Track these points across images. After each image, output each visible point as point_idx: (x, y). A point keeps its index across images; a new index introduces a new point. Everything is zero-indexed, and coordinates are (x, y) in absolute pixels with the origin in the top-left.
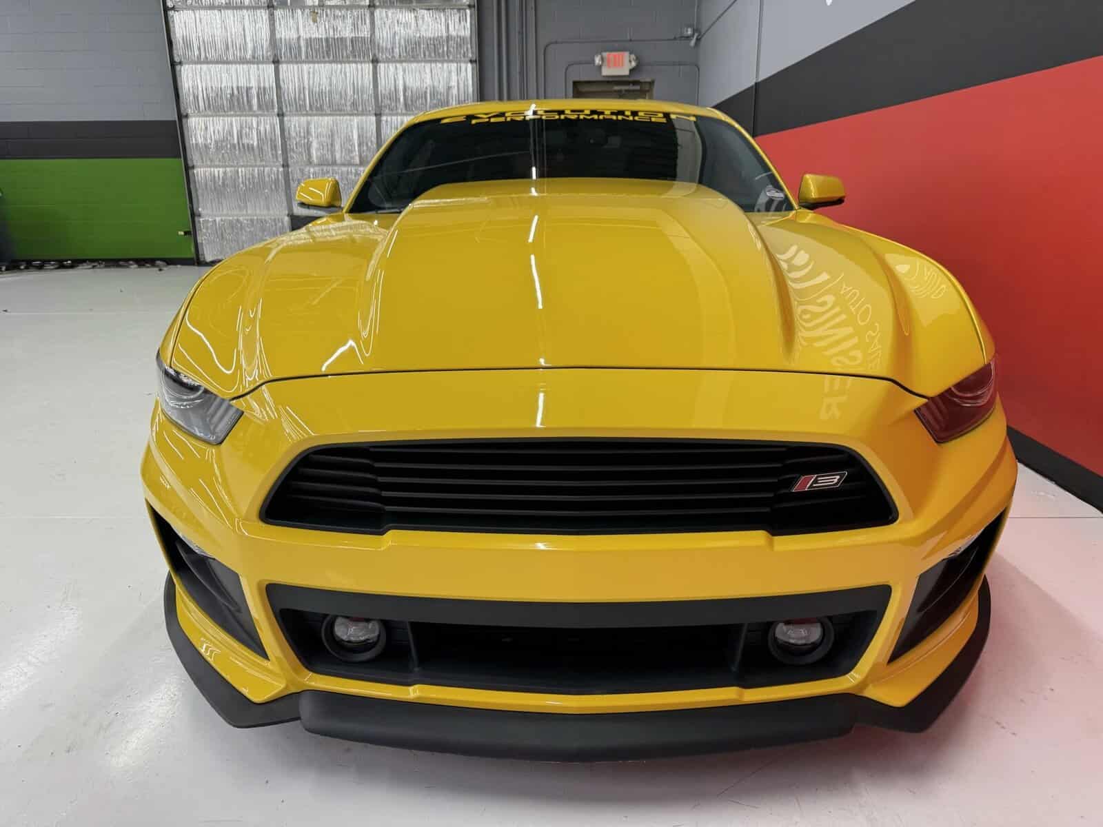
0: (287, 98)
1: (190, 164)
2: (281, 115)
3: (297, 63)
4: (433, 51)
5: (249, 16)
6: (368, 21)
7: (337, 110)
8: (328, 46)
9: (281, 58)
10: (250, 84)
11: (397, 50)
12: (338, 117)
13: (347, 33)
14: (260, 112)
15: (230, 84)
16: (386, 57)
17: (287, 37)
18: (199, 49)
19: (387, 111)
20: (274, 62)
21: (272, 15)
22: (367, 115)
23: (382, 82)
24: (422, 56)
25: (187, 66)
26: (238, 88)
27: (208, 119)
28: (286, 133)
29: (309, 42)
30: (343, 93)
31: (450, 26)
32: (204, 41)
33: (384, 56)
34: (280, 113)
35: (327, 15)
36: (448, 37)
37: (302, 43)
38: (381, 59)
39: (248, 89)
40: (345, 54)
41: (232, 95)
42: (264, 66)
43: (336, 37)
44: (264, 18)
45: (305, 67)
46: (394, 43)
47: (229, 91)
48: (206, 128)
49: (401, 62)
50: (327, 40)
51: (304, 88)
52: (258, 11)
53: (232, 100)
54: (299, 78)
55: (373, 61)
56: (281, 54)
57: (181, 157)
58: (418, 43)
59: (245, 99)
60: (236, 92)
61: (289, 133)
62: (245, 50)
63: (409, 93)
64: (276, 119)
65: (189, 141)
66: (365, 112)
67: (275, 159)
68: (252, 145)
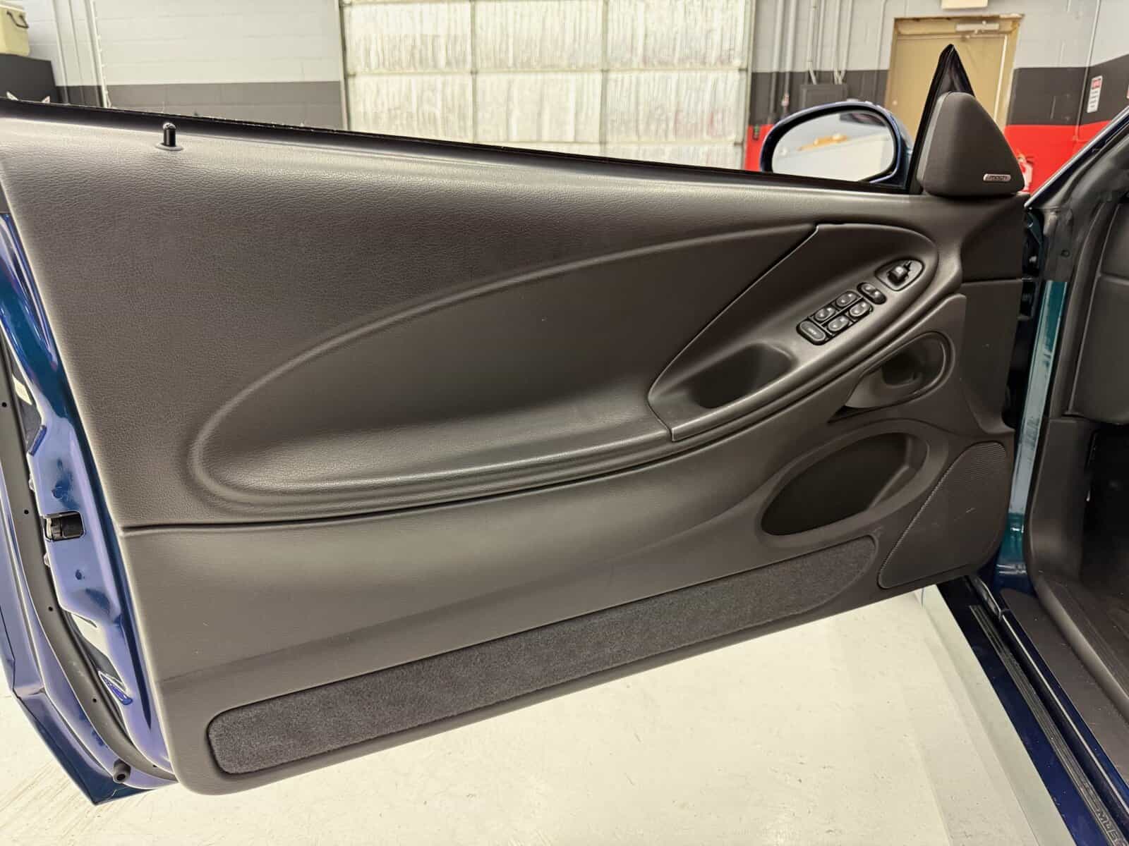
0: (483, 50)
2: (474, 73)
10: (437, 30)
12: (549, 76)
14: (447, 70)
15: (411, 31)
22: (590, 72)
23: (613, 24)
25: (359, 8)
26: (422, 36)
27: (380, 78)
30: (560, 40)
34: (474, 70)
39: (435, 38)
41: (414, 46)
45: (511, 6)
48: (378, 91)
51: (507, 35)
53: (413, 53)
54: (501, 22)
59: (429, 51)
60: (418, 42)
61: (483, 97)
63: (651, 40)
64: (468, 80)
65: (355, 109)
66: (587, 69)
67: (463, 134)
68: (435, 114)
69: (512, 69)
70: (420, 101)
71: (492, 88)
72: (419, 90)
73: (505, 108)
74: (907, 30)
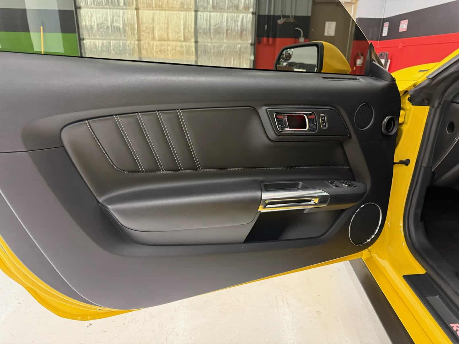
1: (81, 36)
12: (172, 12)
14: (124, 7)
19: (201, 9)
28: (140, 21)
34: (137, 8)
57: (76, 33)
61: (142, 20)
65: (81, 23)
66: (188, 10)
67: (133, 36)
68: (119, 27)
69: (155, 8)
70: (112, 22)
71: (146, 17)
72: (112, 17)
73: (152, 25)
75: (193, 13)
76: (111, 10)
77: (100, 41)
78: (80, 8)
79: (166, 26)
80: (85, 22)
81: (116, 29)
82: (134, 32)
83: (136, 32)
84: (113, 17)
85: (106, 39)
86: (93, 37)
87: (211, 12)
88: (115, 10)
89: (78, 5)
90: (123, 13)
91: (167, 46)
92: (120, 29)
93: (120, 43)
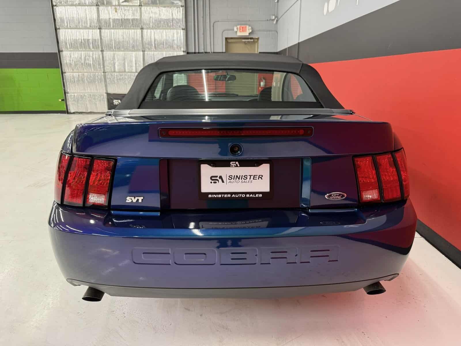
0: (105, 44)
1: (64, 71)
2: (102, 51)
3: (109, 29)
4: (167, 24)
5: (88, 9)
6: (139, 12)
7: (126, 49)
8: (122, 22)
9: (102, 27)
10: (89, 38)
11: (151, 24)
12: (126, 52)
13: (130, 17)
14: (93, 50)
15: (80, 38)
16: (147, 27)
17: (105, 18)
18: (67, 23)
19: (147, 50)
20: (99, 29)
21: (98, 9)
22: (139, 51)
23: (145, 37)
24: (162, 27)
25: (62, 30)
26: (84, 39)
27: (71, 52)
28: (105, 59)
29: (114, 20)
30: (129, 42)
31: (173, 14)
32: (69, 20)
33: (146, 27)
35: (121, 9)
36: (173, 19)
37: (111, 21)
38: (144, 28)
39: (88, 40)
40: (129, 26)
41: (82, 42)
42: (95, 30)
43: (125, 18)
44: (95, 10)
45: (113, 31)
46: (150, 21)
47: (80, 41)
48: (70, 56)
49: (153, 29)
50: (122, 19)
51: (112, 40)
52: (92, 7)
53: (81, 44)
54: (110, 35)
55: (141, 29)
56: (102, 26)
57: (59, 68)
58: (160, 22)
59: (87, 44)
60: (83, 41)
62: (87, 23)
63: (156, 43)
64: (100, 53)
65: (63, 62)
66: (138, 50)
67: (100, 70)
68: (90, 64)
69: (115, 50)
70: (85, 59)
71: (108, 56)
72: (84, 56)
73: (113, 62)
74: (230, 41)
75: (142, 53)
76: (84, 52)
77: (77, 74)
78: (62, 51)
79: (123, 62)
80: (66, 61)
81: (88, 65)
82: (100, 66)
83: (102, 66)
84: (86, 56)
85: (81, 72)
86: (71, 71)
87: (154, 51)
88: (86, 52)
89: (61, 50)
90: (93, 54)
91: (124, 76)
92: (90, 65)
93: (91, 74)
